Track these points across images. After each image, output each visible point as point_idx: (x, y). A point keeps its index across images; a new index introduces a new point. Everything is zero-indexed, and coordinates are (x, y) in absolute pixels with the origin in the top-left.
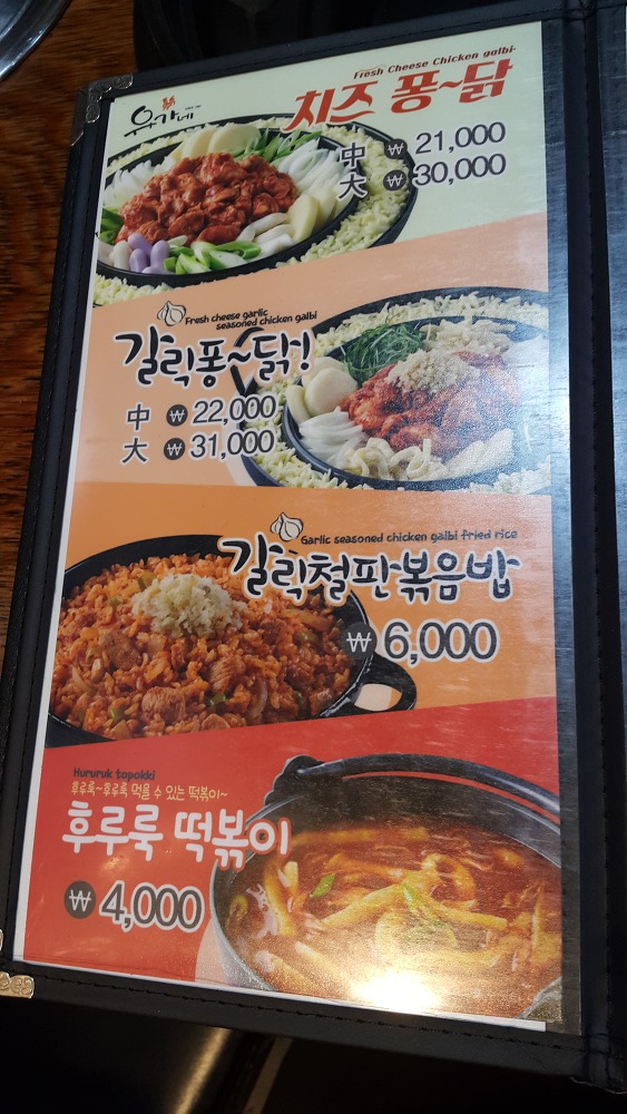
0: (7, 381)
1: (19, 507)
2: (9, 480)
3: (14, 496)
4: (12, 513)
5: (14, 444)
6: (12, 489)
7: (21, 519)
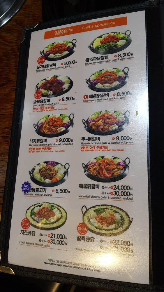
0: (7, 105)
1: (9, 140)
2: (6, 132)
3: (7, 137)
4: (7, 141)
5: (8, 122)
6: (7, 135)
7: (9, 143)
